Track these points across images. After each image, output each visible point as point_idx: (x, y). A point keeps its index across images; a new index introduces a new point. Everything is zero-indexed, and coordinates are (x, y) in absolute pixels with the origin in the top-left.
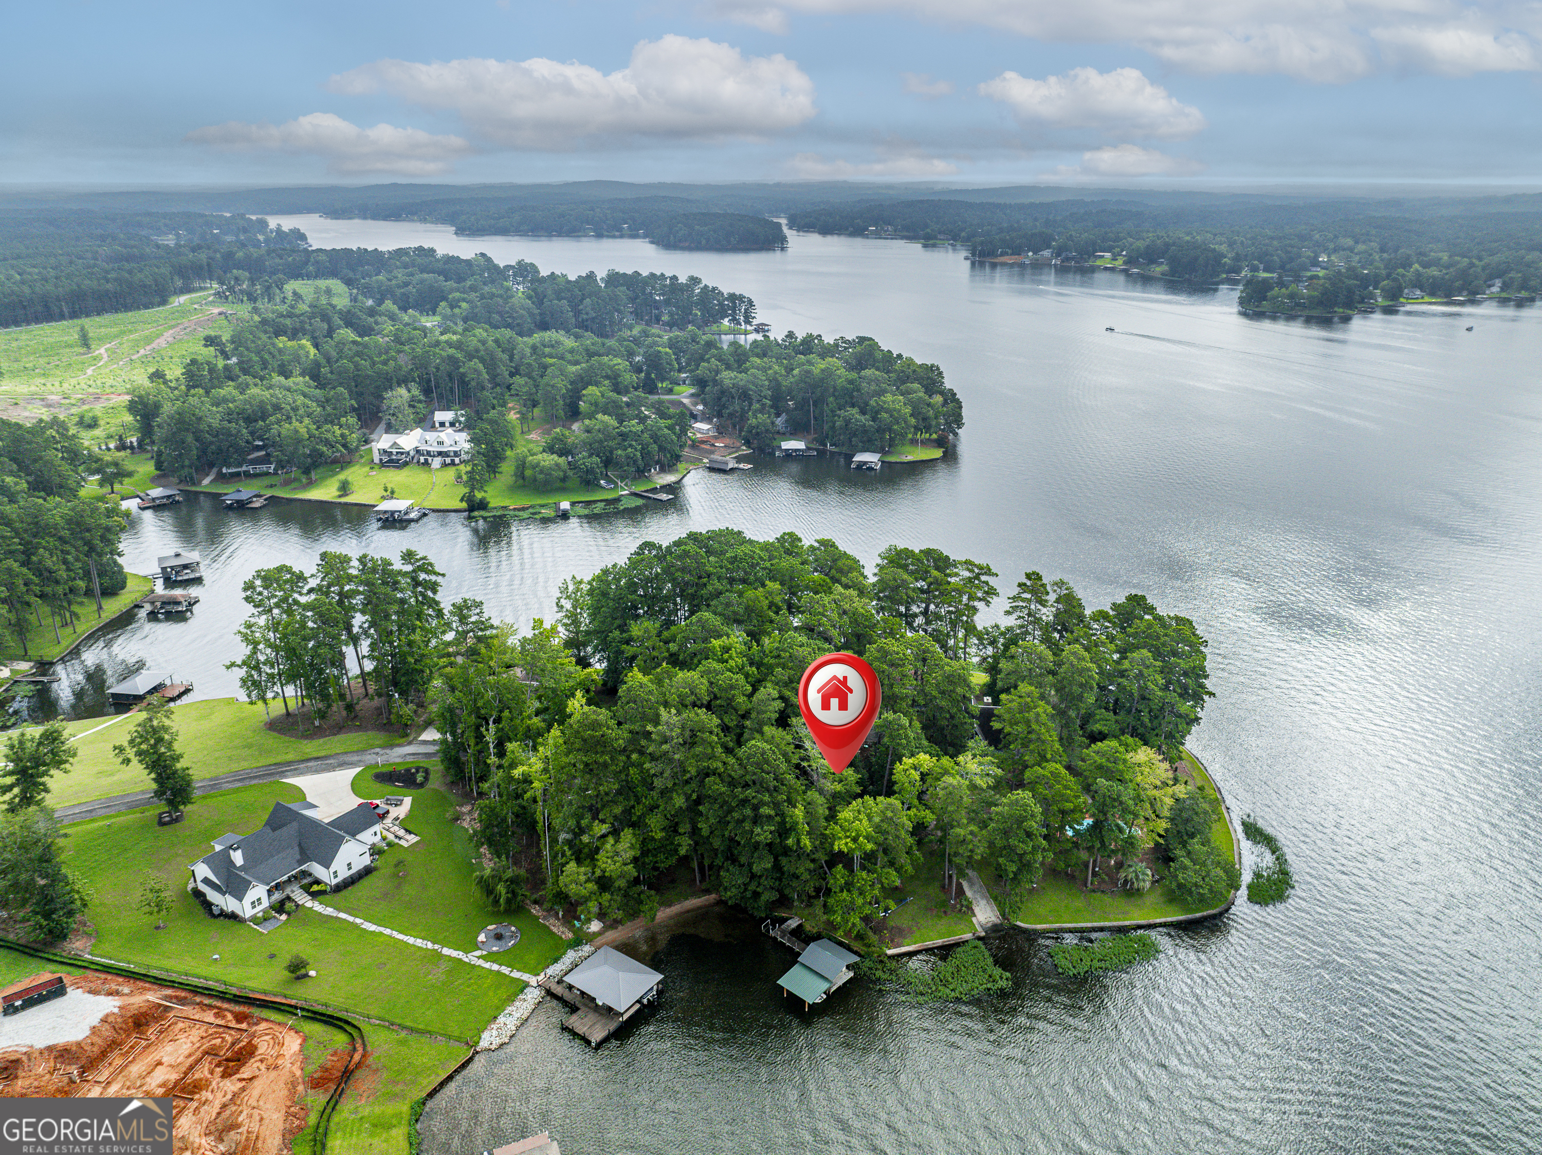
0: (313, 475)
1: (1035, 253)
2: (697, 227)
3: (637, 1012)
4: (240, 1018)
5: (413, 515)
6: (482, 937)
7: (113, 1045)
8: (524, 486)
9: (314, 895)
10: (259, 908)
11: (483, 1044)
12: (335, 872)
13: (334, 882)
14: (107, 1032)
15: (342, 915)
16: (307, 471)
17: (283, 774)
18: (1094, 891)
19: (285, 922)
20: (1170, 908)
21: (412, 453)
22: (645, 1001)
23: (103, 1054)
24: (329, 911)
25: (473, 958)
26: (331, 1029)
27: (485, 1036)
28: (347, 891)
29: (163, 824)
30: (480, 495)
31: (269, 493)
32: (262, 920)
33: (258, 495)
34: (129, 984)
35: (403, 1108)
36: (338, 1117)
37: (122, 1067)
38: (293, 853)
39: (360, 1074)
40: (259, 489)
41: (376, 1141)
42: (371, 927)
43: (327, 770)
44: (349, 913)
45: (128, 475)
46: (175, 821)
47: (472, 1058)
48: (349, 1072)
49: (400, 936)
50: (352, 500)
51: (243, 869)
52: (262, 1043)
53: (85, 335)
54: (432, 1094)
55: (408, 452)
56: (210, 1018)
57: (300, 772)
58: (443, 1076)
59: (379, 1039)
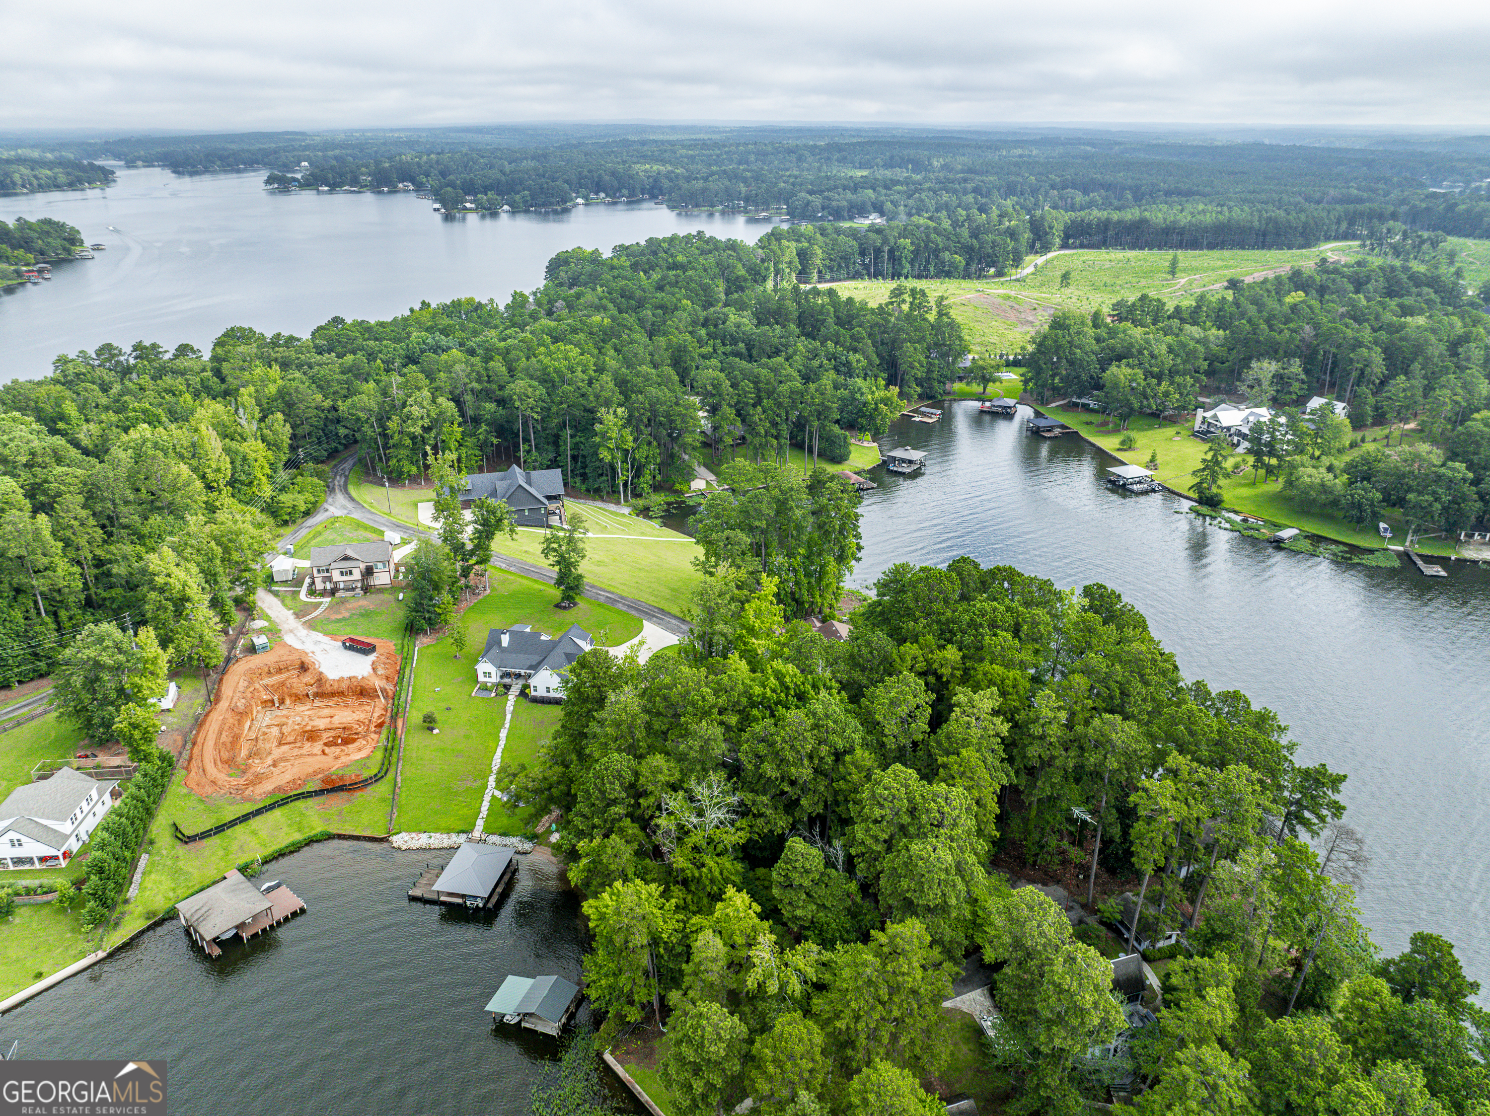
0: (1121, 424)
3: (459, 905)
5: (1138, 488)
7: (341, 694)
8: (1284, 501)
9: (521, 693)
11: (394, 839)
12: (535, 687)
14: (344, 686)
16: (1119, 418)
17: (651, 617)
19: (490, 700)
22: (469, 903)
23: (332, 695)
24: (510, 709)
27: (403, 834)
28: (534, 705)
29: (557, 606)
30: (1214, 490)
31: (1075, 428)
32: (485, 688)
33: (1063, 427)
34: (390, 672)
35: (318, 827)
36: (300, 804)
37: (326, 707)
38: (535, 659)
39: (344, 795)
40: (1073, 422)
41: (286, 829)
42: (503, 734)
43: (673, 631)
44: (512, 717)
45: (994, 381)
46: (565, 608)
47: (382, 840)
48: (341, 789)
49: (499, 750)
50: (1119, 455)
51: (503, 650)
52: (361, 742)
53: (1174, 264)
54: (340, 837)
55: (1229, 429)
56: (376, 715)
57: (660, 622)
58: (355, 833)
59: (382, 788)
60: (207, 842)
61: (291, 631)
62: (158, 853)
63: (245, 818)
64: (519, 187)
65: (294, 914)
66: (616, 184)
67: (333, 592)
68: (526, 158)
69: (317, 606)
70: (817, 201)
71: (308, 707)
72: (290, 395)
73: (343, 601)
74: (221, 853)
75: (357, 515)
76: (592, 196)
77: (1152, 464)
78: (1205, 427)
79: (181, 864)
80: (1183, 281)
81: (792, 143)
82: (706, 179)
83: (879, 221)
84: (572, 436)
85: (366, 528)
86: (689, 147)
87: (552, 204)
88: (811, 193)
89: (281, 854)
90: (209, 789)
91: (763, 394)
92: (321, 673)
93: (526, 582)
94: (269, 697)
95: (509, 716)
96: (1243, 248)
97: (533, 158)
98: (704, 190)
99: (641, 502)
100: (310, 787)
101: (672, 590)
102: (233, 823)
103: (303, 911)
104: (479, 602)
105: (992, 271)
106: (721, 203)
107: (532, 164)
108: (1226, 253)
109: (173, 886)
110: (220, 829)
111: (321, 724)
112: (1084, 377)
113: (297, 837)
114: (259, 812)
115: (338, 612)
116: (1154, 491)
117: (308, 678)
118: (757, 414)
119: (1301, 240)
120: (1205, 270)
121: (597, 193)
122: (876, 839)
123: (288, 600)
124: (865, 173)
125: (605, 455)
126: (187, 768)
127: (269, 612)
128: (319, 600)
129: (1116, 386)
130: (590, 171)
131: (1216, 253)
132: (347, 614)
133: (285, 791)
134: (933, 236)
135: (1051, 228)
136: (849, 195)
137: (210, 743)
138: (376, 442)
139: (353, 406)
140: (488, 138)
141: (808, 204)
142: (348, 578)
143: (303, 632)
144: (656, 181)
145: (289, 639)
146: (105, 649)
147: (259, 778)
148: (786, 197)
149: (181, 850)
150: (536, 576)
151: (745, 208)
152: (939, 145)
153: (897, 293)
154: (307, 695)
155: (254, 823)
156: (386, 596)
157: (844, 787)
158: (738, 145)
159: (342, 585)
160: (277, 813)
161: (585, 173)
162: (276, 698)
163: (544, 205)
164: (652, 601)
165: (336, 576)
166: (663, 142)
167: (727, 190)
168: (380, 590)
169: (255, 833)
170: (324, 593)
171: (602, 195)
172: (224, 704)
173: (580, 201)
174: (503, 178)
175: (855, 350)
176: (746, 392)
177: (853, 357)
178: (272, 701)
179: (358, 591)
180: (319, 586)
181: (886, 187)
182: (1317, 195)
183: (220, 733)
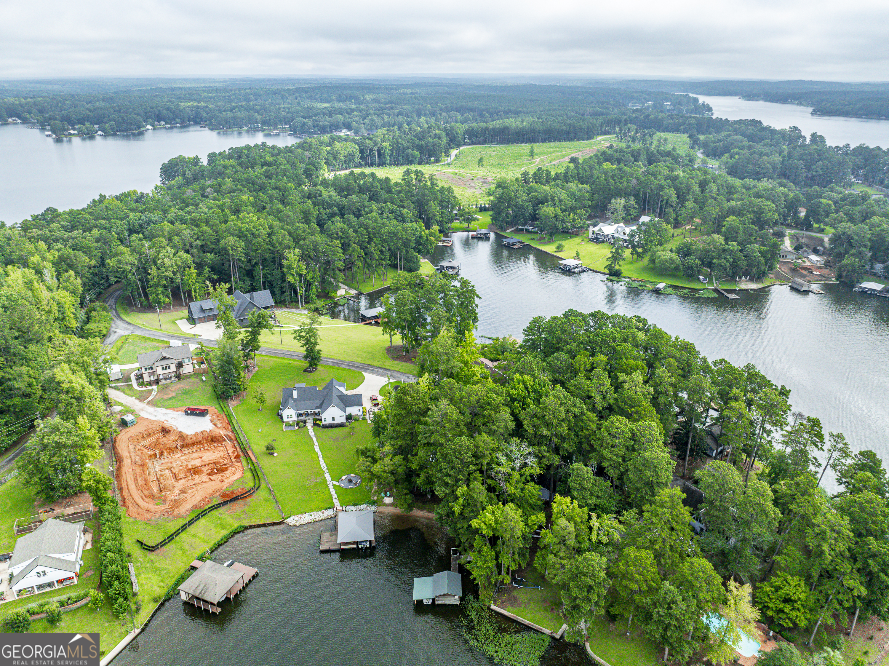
0: (553, 238)
3: (353, 549)
4: (237, 457)
5: (576, 270)
6: (343, 478)
7: (199, 443)
8: (652, 269)
9: (314, 425)
11: (288, 521)
12: (325, 418)
13: (325, 423)
14: (200, 437)
16: (551, 234)
17: (366, 370)
19: (295, 431)
22: (360, 546)
23: (193, 444)
24: (312, 434)
25: (331, 484)
26: (252, 478)
27: (292, 517)
28: (326, 430)
29: (305, 371)
30: (617, 267)
31: (527, 242)
32: (288, 425)
33: (521, 242)
34: (225, 424)
35: (236, 525)
36: (214, 512)
37: (193, 452)
38: (318, 403)
39: (240, 502)
40: (525, 239)
41: (214, 530)
42: (317, 449)
43: (383, 375)
44: (317, 439)
45: (474, 220)
46: (311, 372)
47: (279, 523)
48: (237, 498)
49: (321, 459)
50: (558, 254)
51: (295, 400)
52: (231, 470)
53: (532, 150)
54: (251, 527)
55: (607, 236)
56: (230, 451)
57: (372, 372)
58: (261, 523)
59: (262, 493)
60: (167, 547)
61: (142, 410)
62: (137, 561)
63: (184, 528)
64: (106, 119)
65: (253, 577)
66: (171, 115)
67: (157, 382)
68: (98, 101)
69: (150, 392)
70: (309, 122)
71: (180, 455)
72: (70, 258)
73: (166, 387)
74: (180, 552)
75: (138, 333)
76: (156, 123)
77: (577, 256)
78: (594, 236)
79: (157, 564)
80: (538, 160)
81: (274, 88)
82: (231, 111)
83: (348, 133)
84: (263, 269)
85: (153, 340)
86: (208, 92)
87: (131, 129)
88: (304, 118)
89: (219, 545)
90: (148, 516)
91: (372, 235)
92: (180, 432)
93: (278, 360)
94: (152, 453)
95: (314, 439)
96: (559, 141)
97: (103, 100)
98: (235, 118)
99: (313, 306)
100: (215, 501)
101: (368, 353)
102: (178, 532)
103: (257, 574)
104: (254, 375)
105: (433, 159)
106: (246, 126)
107: (102, 104)
108: (552, 144)
109: (160, 578)
110: (171, 538)
111: (197, 463)
112: (526, 214)
113: (225, 533)
114: (191, 523)
115: (166, 394)
116: (585, 271)
117: (172, 437)
118: (372, 247)
119: (586, 136)
120: (547, 153)
121: (159, 122)
122: (616, 455)
123: (127, 390)
124: (327, 105)
125: (290, 278)
126: (124, 505)
127: (119, 400)
128: (149, 388)
129: (547, 218)
130: (152, 108)
131: (546, 144)
132: (174, 394)
133: (200, 507)
134: (400, 140)
135: (457, 134)
136: (328, 119)
137: (132, 487)
138: (137, 285)
139: (120, 262)
140: (57, 87)
141: (304, 124)
142: (168, 371)
143: (151, 409)
144: (196, 113)
145: (143, 414)
146: (61, 434)
147: (176, 504)
148: (287, 121)
149: (152, 556)
150: (281, 356)
151: (262, 128)
152: (363, 88)
153: (407, 173)
154: (177, 447)
155: (192, 529)
156: (193, 380)
157: (587, 433)
158: (239, 90)
159: (161, 377)
160: (203, 521)
161: (149, 109)
162: (157, 452)
163: (126, 130)
164: (359, 360)
165: (160, 371)
166: (190, 89)
167: (249, 117)
168: (188, 376)
169: (195, 536)
170: (150, 383)
171: (163, 123)
172: (127, 462)
173: (149, 127)
174: (90, 114)
175: (404, 207)
176: (362, 235)
177: (405, 211)
178: (155, 455)
179: (174, 379)
180: (146, 378)
181: (348, 113)
182: (581, 112)
183: (136, 480)
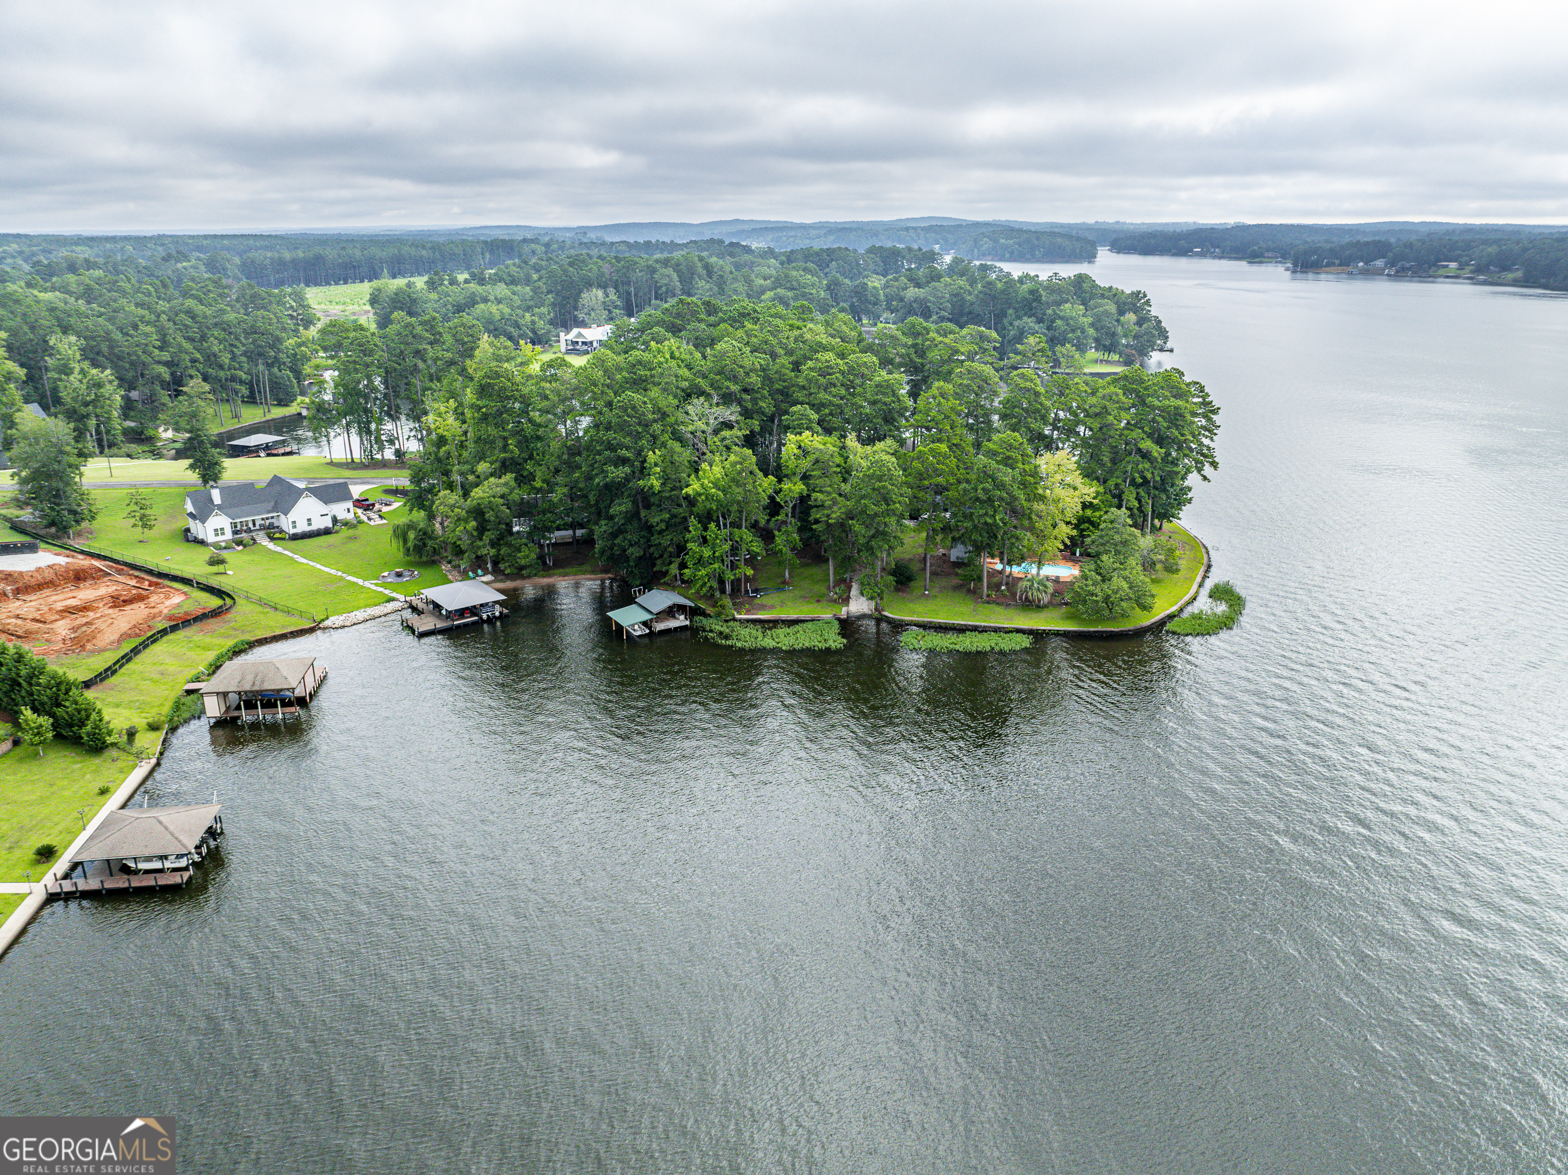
1: (1366, 263)
2: (1002, 241)
4: (152, 584)
6: (385, 574)
7: (49, 582)
9: (272, 539)
10: (220, 538)
11: (327, 623)
12: (294, 522)
13: (292, 531)
15: (286, 552)
18: (988, 603)
19: (239, 551)
20: (1068, 622)
21: (595, 344)
22: (484, 616)
23: (39, 586)
24: (279, 549)
25: (368, 583)
26: (213, 596)
27: (332, 618)
28: (300, 540)
32: (220, 548)
39: (213, 620)
42: (304, 561)
44: (294, 552)
47: (311, 630)
48: (203, 617)
49: (320, 567)
51: (220, 507)
52: (157, 596)
54: (261, 642)
55: (591, 343)
56: (131, 583)
58: (277, 633)
59: (246, 608)
60: (111, 682)
63: (127, 658)
74: (147, 682)
79: (111, 700)
100: (163, 626)
102: (119, 664)
110: (110, 671)
114: (135, 652)
133: (138, 635)
147: (81, 639)
150: (126, 486)
154: (5, 594)
